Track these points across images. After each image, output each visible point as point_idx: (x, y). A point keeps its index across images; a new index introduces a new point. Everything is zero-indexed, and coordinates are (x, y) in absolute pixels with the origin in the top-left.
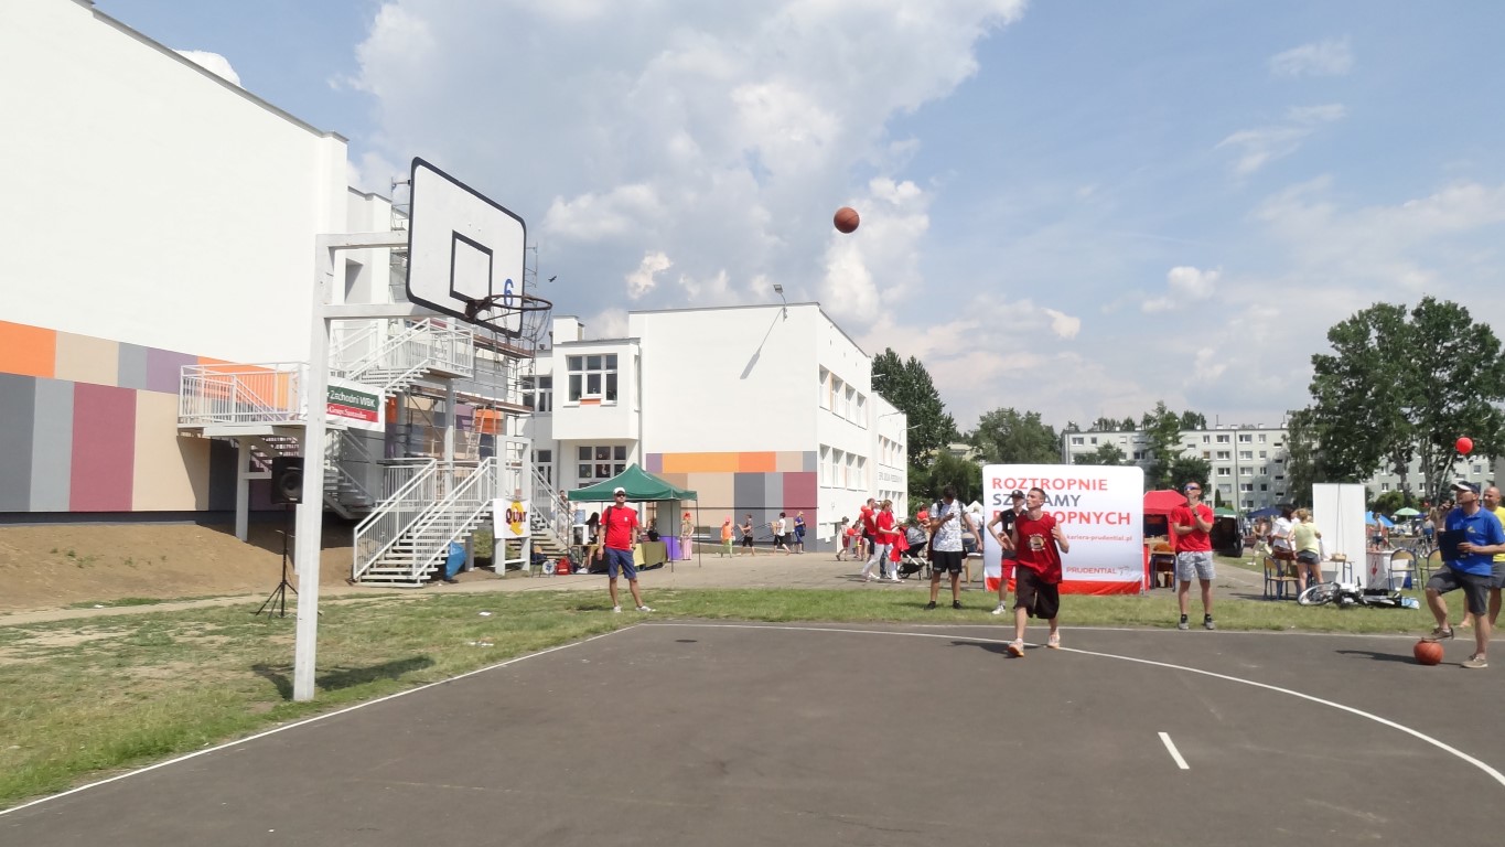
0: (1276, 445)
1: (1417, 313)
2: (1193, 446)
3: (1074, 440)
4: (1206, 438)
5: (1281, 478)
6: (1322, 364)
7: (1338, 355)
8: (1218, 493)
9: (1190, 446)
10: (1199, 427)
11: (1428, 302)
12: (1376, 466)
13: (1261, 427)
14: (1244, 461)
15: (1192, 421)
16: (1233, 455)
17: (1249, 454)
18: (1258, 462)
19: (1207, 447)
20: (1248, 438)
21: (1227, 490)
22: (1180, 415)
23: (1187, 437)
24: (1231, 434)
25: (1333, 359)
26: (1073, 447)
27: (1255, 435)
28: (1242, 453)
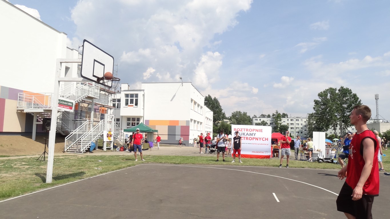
0: (305, 122)
1: (339, 90)
2: (285, 122)
3: (255, 119)
4: (288, 120)
5: (306, 130)
6: (316, 102)
7: (320, 100)
8: (290, 133)
9: (284, 122)
10: (286, 117)
11: (342, 87)
12: (329, 128)
13: (301, 117)
14: (297, 126)
15: (284, 116)
16: (294, 124)
17: (298, 124)
18: (300, 126)
19: (288, 122)
20: (298, 120)
21: (293, 133)
22: (282, 114)
23: (283, 119)
24: (294, 119)
25: (319, 101)
26: (255, 121)
27: (300, 119)
28: (296, 124)
